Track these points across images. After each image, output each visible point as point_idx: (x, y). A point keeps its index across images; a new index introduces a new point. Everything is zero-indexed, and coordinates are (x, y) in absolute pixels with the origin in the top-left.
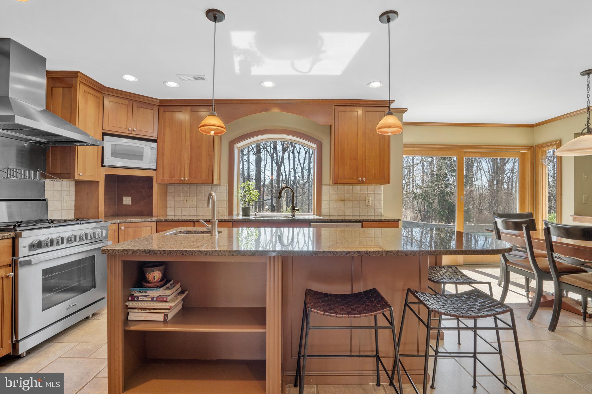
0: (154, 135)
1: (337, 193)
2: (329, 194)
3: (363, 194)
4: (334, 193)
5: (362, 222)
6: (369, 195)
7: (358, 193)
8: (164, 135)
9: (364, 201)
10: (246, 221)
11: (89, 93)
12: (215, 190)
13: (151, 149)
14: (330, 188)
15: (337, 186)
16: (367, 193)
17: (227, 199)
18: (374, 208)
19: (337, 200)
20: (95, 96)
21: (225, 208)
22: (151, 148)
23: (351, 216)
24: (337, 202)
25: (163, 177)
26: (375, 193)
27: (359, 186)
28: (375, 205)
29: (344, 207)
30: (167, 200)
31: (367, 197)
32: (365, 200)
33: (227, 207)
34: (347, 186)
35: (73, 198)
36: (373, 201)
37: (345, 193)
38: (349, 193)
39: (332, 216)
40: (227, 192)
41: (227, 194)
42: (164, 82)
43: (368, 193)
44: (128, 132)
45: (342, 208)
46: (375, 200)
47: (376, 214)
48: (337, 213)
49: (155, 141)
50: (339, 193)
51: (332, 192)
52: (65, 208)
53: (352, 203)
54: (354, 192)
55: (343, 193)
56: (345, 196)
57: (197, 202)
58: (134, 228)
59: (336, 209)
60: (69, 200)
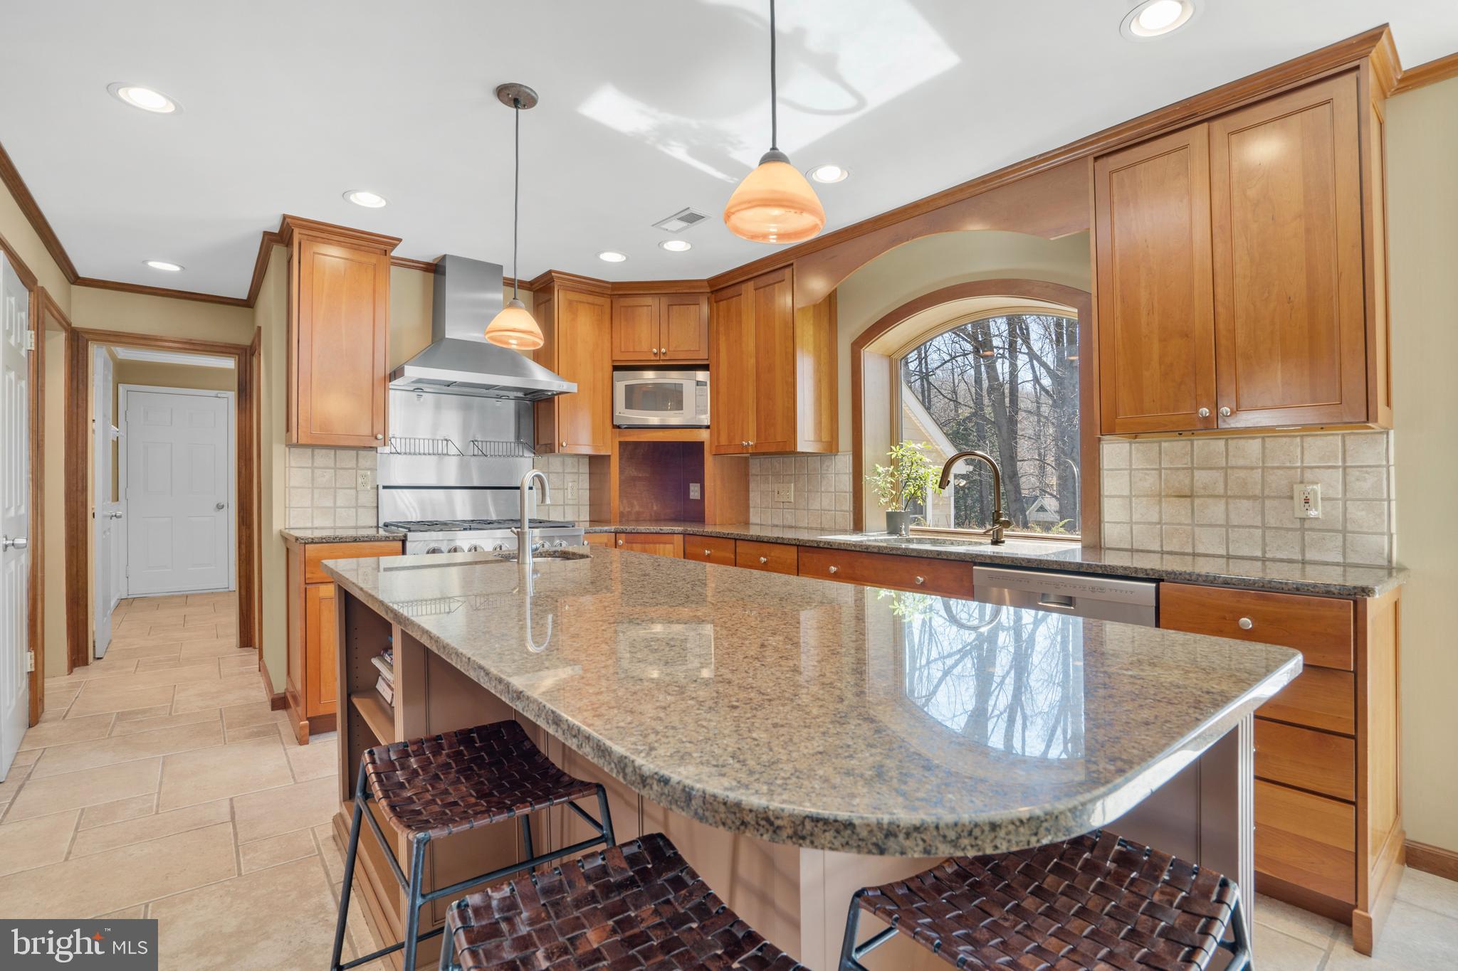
0: (702, 356)
1: (1160, 470)
2: (1126, 472)
3: (1280, 472)
4: (1147, 469)
5: (1158, 581)
6: (1308, 475)
7: (1252, 468)
8: (718, 352)
9: (1288, 501)
10: (821, 545)
11: (580, 302)
12: (827, 466)
13: (697, 385)
14: (1134, 452)
15: (1160, 442)
16: (1299, 464)
17: (851, 490)
18: (1344, 532)
19: (1160, 495)
20: (593, 304)
21: (846, 511)
22: (698, 383)
23: (1222, 556)
24: (1160, 502)
25: (719, 442)
26: (1345, 468)
27: (1260, 440)
28: (1348, 516)
29: (1190, 522)
30: (747, 490)
31: (1302, 482)
32: (1292, 498)
33: (851, 509)
34: (1200, 442)
35: (587, 485)
36: (1337, 499)
37: (1192, 469)
38: (1211, 469)
39: (1142, 551)
40: (851, 471)
41: (851, 476)
42: (660, 244)
43: (1303, 468)
44: (653, 358)
45: (1179, 524)
46: (1348, 496)
47: (1353, 558)
48: (1162, 541)
49: (705, 367)
50: (1170, 469)
51: (1141, 467)
52: (571, 502)
53: (1227, 509)
54: (1232, 462)
55: (1184, 469)
56: (1192, 480)
57: (795, 495)
58: (641, 543)
59: (1159, 526)
60: (578, 489)
